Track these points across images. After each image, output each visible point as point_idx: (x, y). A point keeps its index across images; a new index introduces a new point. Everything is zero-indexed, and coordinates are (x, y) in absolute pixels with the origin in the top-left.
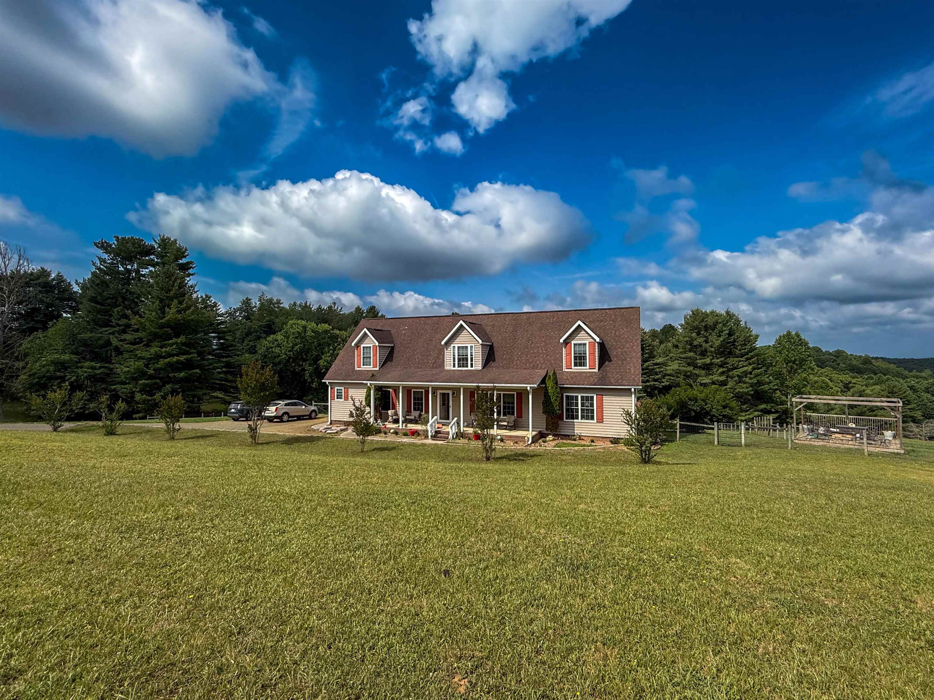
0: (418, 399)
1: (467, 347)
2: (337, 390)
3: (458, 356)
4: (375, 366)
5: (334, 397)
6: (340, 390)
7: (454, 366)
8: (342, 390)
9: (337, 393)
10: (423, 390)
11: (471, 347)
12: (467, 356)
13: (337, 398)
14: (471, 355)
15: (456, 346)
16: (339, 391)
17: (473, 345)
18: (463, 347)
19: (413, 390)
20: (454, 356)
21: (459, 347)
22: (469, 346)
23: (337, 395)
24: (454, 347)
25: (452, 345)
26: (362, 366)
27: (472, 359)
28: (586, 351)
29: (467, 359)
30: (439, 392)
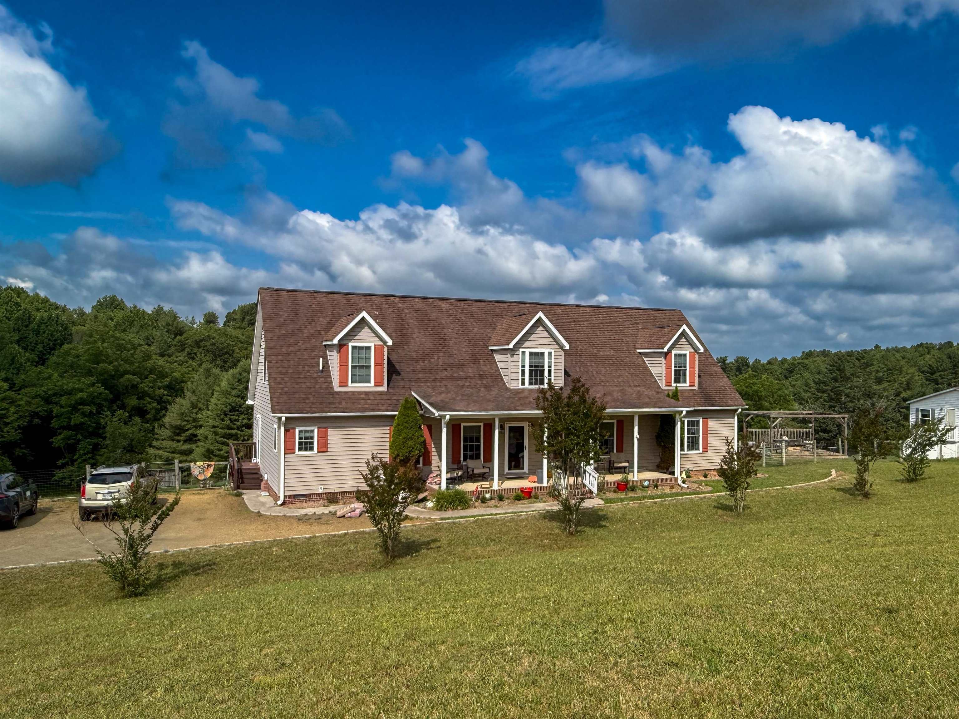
0: (472, 440)
1: (542, 354)
2: (300, 432)
3: (530, 367)
4: (378, 383)
5: (294, 448)
6: (306, 431)
7: (523, 384)
8: (312, 431)
9: (300, 438)
10: (482, 424)
11: (550, 353)
12: (543, 367)
13: (300, 449)
14: (550, 367)
15: (527, 351)
16: (303, 435)
17: (552, 351)
18: (537, 354)
19: (463, 425)
20: (523, 366)
21: (531, 354)
22: (546, 352)
23: (300, 444)
24: (524, 353)
25: (521, 350)
26: (350, 384)
27: (550, 372)
28: (686, 363)
29: (542, 372)
30: (507, 425)
